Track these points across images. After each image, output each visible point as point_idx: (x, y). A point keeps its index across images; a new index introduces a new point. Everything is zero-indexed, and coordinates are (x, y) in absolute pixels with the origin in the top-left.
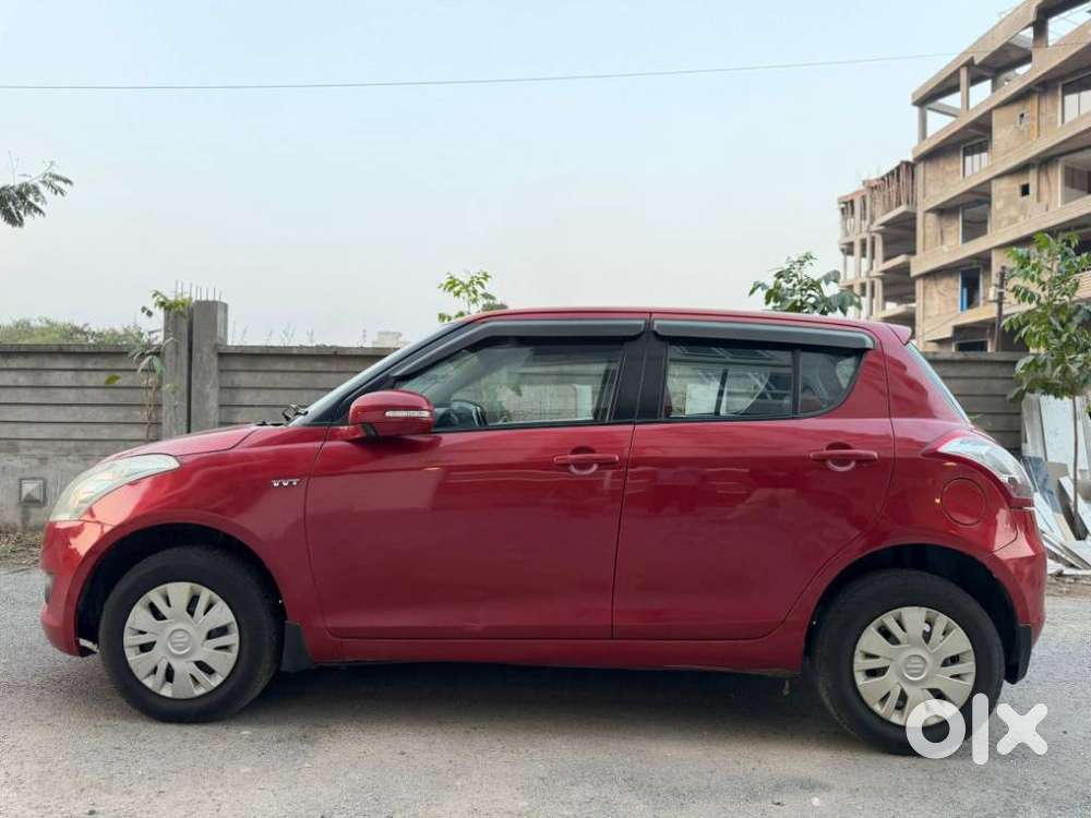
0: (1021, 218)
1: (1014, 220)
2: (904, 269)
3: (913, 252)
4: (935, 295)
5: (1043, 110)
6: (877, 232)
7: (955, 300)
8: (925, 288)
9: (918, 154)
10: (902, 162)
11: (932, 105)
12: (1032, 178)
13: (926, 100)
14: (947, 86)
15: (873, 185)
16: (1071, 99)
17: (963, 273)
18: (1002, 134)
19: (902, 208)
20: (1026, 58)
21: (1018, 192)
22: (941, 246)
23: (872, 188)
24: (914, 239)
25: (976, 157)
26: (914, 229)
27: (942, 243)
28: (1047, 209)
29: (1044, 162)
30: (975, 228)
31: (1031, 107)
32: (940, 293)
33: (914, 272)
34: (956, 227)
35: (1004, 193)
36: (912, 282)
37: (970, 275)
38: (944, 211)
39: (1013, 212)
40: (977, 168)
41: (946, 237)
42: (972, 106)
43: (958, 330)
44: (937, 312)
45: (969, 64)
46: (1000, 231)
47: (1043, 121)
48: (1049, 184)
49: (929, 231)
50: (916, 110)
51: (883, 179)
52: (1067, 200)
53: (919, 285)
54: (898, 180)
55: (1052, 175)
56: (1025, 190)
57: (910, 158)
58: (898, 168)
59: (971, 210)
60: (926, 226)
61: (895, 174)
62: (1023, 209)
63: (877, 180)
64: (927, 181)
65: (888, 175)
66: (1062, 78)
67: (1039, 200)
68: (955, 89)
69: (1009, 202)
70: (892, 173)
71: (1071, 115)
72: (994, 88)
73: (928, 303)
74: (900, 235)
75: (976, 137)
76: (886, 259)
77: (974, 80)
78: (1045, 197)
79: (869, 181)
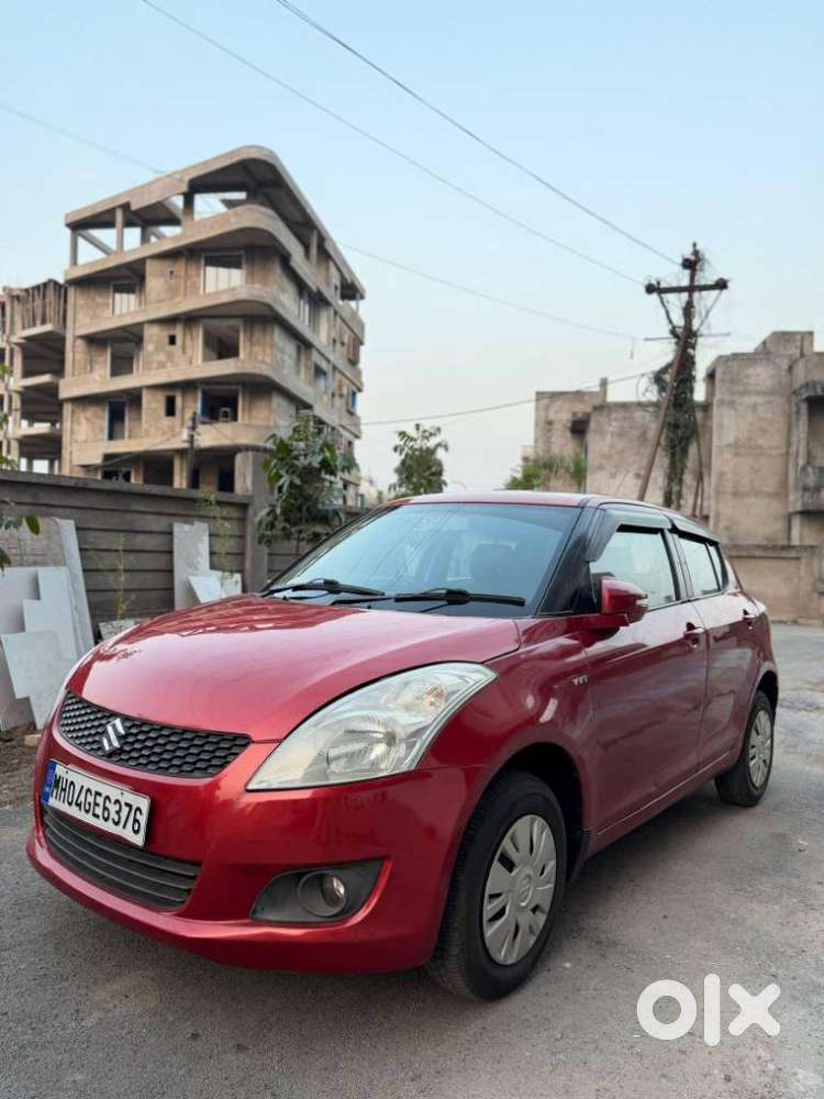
0: (169, 365)
1: (162, 365)
2: (52, 390)
3: (59, 371)
4: (83, 421)
5: (189, 272)
6: (17, 344)
7: (102, 429)
8: (73, 411)
9: (69, 277)
10: (50, 281)
11: (83, 232)
12: (178, 331)
13: (79, 226)
14: (102, 220)
15: (15, 293)
16: (211, 270)
17: (110, 403)
18: (155, 282)
19: (48, 327)
20: (173, 220)
21: (167, 340)
22: (86, 376)
23: (13, 297)
24: (62, 362)
25: (125, 296)
26: (62, 352)
27: (91, 371)
28: (191, 363)
29: (189, 319)
30: (121, 365)
31: (180, 267)
32: (87, 419)
33: (64, 394)
34: (105, 359)
35: (155, 338)
36: (60, 404)
37: (120, 408)
38: (95, 341)
39: (162, 357)
40: (123, 309)
41: (96, 366)
42: (126, 248)
43: (107, 457)
44: (84, 438)
45: (126, 207)
46: (153, 372)
47: (189, 283)
48: (192, 339)
49: (78, 357)
50: (68, 232)
51: (27, 290)
52: (206, 359)
53: (67, 409)
54: (44, 297)
55: (194, 333)
56: (172, 340)
57: (61, 280)
58: (45, 285)
59: (121, 346)
60: (74, 352)
61: (42, 289)
62: (170, 356)
63: (21, 290)
64: (78, 308)
65: (33, 288)
66: (204, 250)
67: (184, 351)
68: (111, 224)
69: (158, 349)
70: (38, 287)
71: (210, 288)
72: (145, 239)
73: (76, 427)
74: (45, 353)
75: (127, 278)
76: (27, 373)
77: (128, 223)
78: (189, 351)
79: (11, 290)
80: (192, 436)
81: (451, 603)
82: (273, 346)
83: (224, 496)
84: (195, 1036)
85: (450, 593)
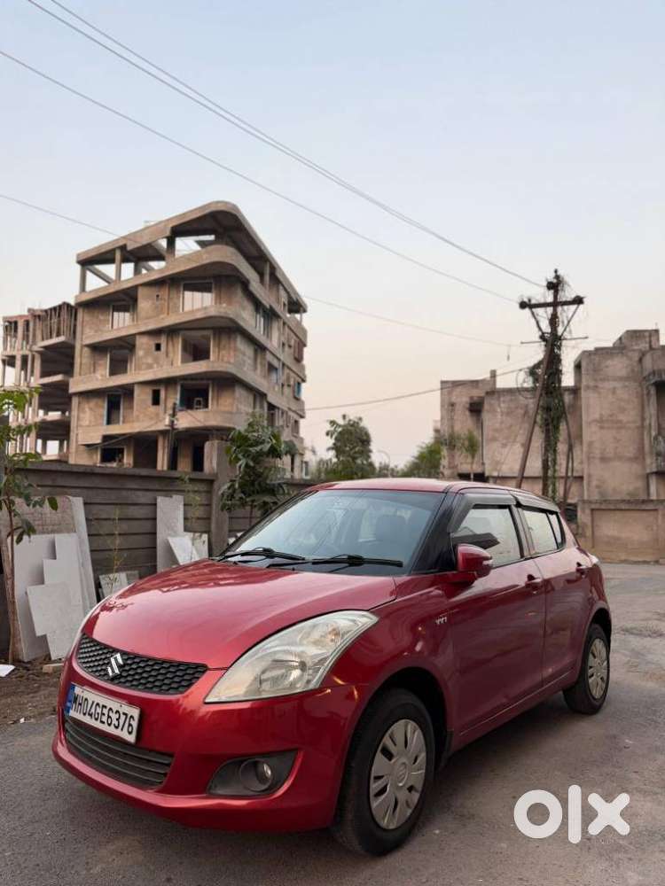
0: (155, 366)
1: (150, 367)
2: (63, 386)
3: (69, 371)
4: (87, 410)
5: (171, 296)
6: (36, 352)
7: (102, 416)
8: (79, 403)
9: (79, 301)
10: (64, 303)
11: (90, 267)
12: (163, 341)
13: (88, 262)
14: (105, 257)
15: (37, 313)
16: (188, 294)
17: (109, 396)
18: (144, 304)
19: (62, 339)
20: (160, 257)
21: (154, 348)
22: (90, 376)
23: (35, 316)
24: (72, 365)
25: (121, 314)
26: (72, 357)
27: (94, 372)
28: (172, 364)
29: (171, 331)
30: (118, 367)
31: (164, 292)
32: (91, 409)
33: (72, 390)
34: (105, 363)
35: (145, 346)
36: (70, 397)
37: (115, 400)
38: (97, 349)
39: (150, 360)
40: (121, 324)
41: (97, 368)
42: (123, 278)
43: (106, 438)
44: (87, 423)
45: (123, 248)
46: (142, 372)
47: (171, 304)
48: (173, 345)
49: (84, 361)
50: (78, 267)
51: (46, 311)
52: (184, 361)
53: (75, 401)
54: (59, 316)
55: (175, 340)
56: (158, 347)
57: (72, 302)
58: (60, 306)
59: (118, 352)
60: (81, 357)
61: (57, 310)
62: (156, 360)
63: (42, 311)
64: (85, 323)
65: (51, 309)
66: (183, 279)
67: (167, 355)
68: (112, 261)
69: (147, 353)
70: (55, 308)
71: (188, 308)
72: (137, 271)
73: (82, 415)
74: (59, 359)
75: (124, 300)
76: (44, 375)
77: (125, 260)
78: (171, 355)
79: (34, 310)
80: (173, 422)
81: (351, 565)
82: (236, 349)
83: (197, 475)
84: (169, 880)
85: (350, 558)
